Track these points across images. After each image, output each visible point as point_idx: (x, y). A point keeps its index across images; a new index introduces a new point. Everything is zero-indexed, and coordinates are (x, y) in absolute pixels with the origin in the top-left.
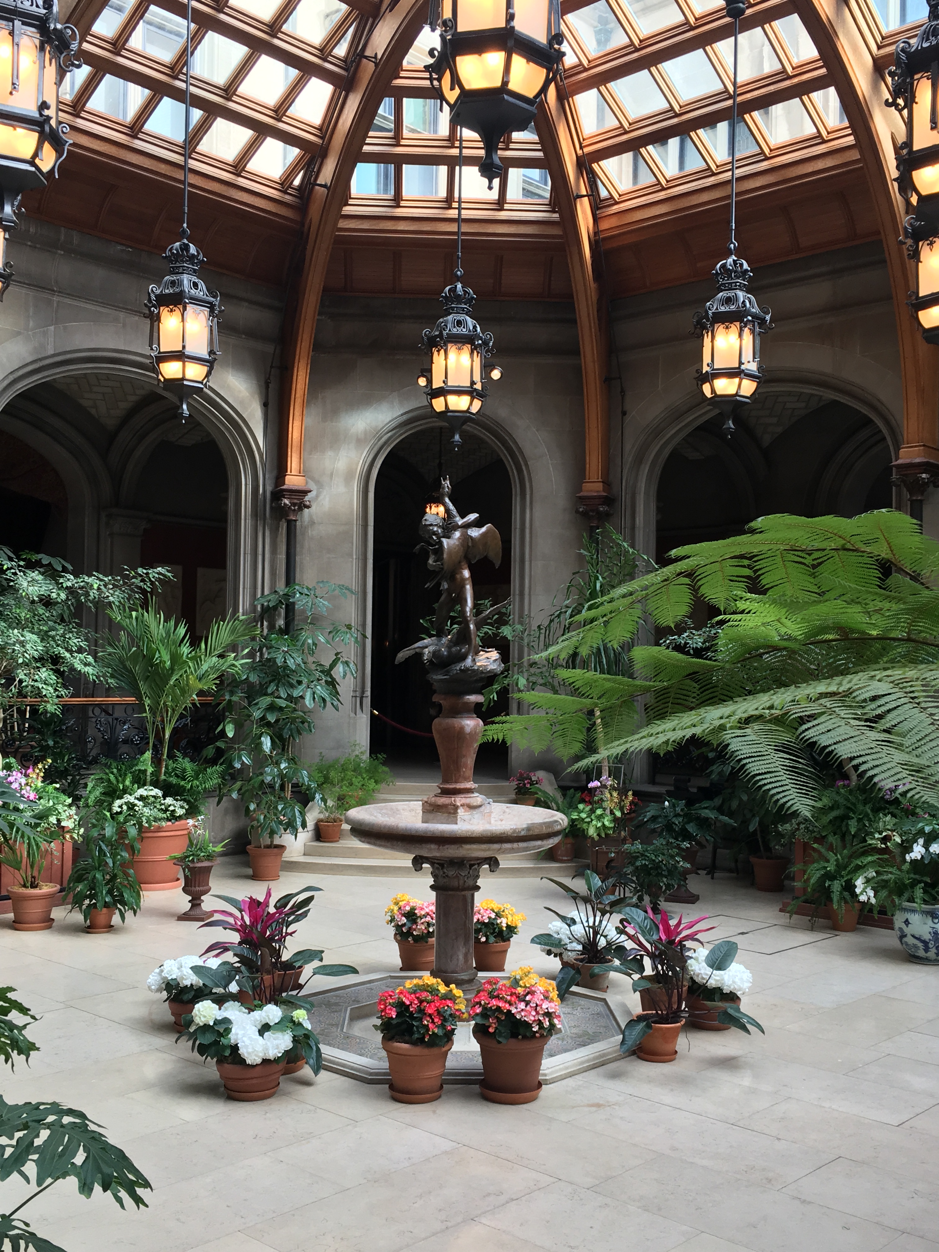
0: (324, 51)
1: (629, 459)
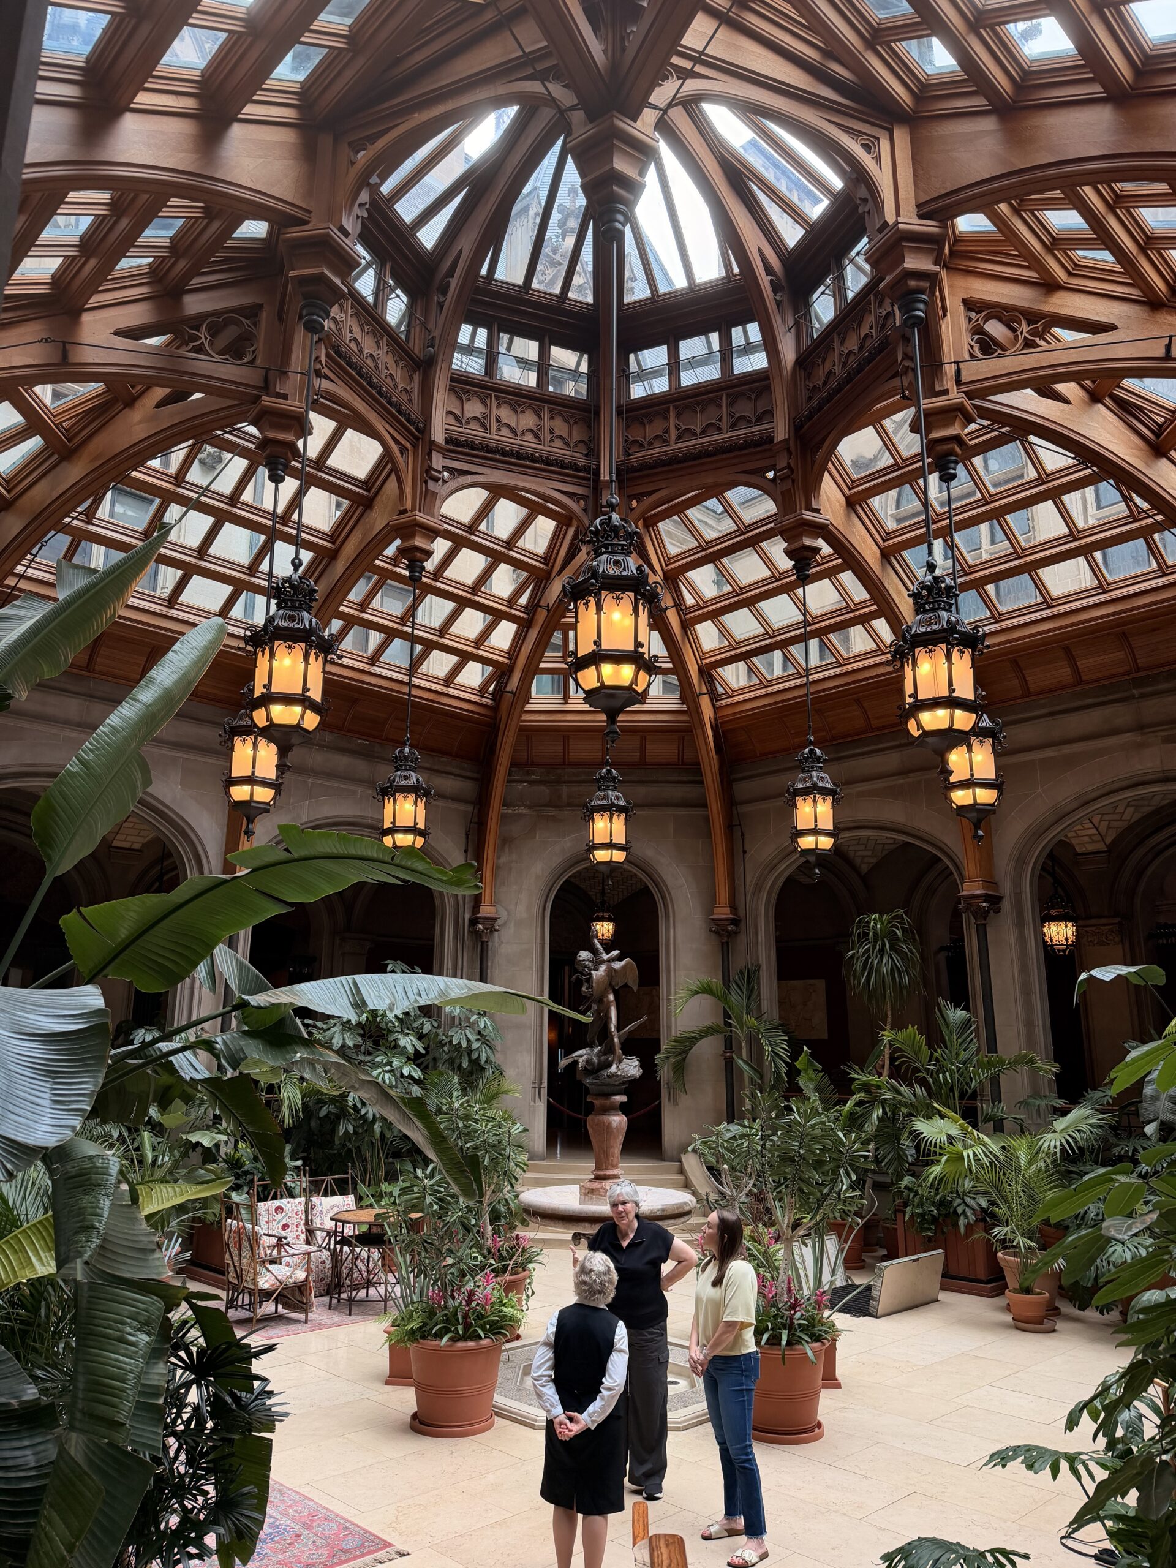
0: (512, 601)
1: (750, 888)
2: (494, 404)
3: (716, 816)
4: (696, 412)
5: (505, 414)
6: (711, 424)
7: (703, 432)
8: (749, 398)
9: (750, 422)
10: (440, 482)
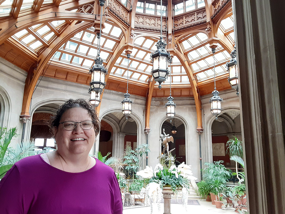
1: (205, 123)
2: (145, 19)
3: (197, 107)
4: (189, 17)
5: (148, 20)
6: (193, 19)
7: (191, 21)
8: (201, 13)
9: (201, 18)
10: (134, 36)
